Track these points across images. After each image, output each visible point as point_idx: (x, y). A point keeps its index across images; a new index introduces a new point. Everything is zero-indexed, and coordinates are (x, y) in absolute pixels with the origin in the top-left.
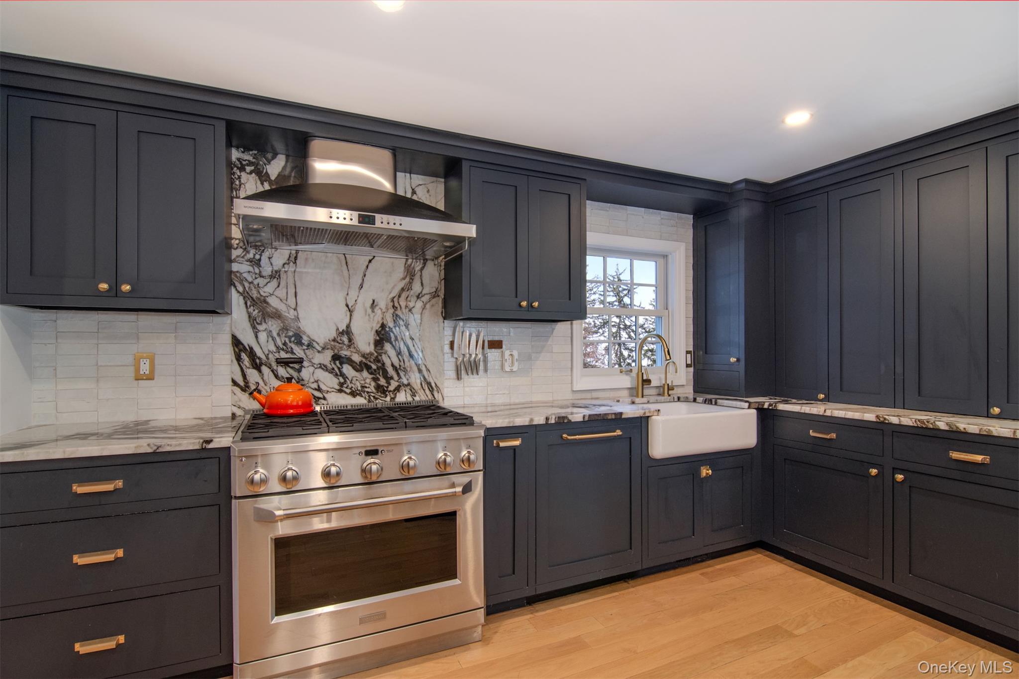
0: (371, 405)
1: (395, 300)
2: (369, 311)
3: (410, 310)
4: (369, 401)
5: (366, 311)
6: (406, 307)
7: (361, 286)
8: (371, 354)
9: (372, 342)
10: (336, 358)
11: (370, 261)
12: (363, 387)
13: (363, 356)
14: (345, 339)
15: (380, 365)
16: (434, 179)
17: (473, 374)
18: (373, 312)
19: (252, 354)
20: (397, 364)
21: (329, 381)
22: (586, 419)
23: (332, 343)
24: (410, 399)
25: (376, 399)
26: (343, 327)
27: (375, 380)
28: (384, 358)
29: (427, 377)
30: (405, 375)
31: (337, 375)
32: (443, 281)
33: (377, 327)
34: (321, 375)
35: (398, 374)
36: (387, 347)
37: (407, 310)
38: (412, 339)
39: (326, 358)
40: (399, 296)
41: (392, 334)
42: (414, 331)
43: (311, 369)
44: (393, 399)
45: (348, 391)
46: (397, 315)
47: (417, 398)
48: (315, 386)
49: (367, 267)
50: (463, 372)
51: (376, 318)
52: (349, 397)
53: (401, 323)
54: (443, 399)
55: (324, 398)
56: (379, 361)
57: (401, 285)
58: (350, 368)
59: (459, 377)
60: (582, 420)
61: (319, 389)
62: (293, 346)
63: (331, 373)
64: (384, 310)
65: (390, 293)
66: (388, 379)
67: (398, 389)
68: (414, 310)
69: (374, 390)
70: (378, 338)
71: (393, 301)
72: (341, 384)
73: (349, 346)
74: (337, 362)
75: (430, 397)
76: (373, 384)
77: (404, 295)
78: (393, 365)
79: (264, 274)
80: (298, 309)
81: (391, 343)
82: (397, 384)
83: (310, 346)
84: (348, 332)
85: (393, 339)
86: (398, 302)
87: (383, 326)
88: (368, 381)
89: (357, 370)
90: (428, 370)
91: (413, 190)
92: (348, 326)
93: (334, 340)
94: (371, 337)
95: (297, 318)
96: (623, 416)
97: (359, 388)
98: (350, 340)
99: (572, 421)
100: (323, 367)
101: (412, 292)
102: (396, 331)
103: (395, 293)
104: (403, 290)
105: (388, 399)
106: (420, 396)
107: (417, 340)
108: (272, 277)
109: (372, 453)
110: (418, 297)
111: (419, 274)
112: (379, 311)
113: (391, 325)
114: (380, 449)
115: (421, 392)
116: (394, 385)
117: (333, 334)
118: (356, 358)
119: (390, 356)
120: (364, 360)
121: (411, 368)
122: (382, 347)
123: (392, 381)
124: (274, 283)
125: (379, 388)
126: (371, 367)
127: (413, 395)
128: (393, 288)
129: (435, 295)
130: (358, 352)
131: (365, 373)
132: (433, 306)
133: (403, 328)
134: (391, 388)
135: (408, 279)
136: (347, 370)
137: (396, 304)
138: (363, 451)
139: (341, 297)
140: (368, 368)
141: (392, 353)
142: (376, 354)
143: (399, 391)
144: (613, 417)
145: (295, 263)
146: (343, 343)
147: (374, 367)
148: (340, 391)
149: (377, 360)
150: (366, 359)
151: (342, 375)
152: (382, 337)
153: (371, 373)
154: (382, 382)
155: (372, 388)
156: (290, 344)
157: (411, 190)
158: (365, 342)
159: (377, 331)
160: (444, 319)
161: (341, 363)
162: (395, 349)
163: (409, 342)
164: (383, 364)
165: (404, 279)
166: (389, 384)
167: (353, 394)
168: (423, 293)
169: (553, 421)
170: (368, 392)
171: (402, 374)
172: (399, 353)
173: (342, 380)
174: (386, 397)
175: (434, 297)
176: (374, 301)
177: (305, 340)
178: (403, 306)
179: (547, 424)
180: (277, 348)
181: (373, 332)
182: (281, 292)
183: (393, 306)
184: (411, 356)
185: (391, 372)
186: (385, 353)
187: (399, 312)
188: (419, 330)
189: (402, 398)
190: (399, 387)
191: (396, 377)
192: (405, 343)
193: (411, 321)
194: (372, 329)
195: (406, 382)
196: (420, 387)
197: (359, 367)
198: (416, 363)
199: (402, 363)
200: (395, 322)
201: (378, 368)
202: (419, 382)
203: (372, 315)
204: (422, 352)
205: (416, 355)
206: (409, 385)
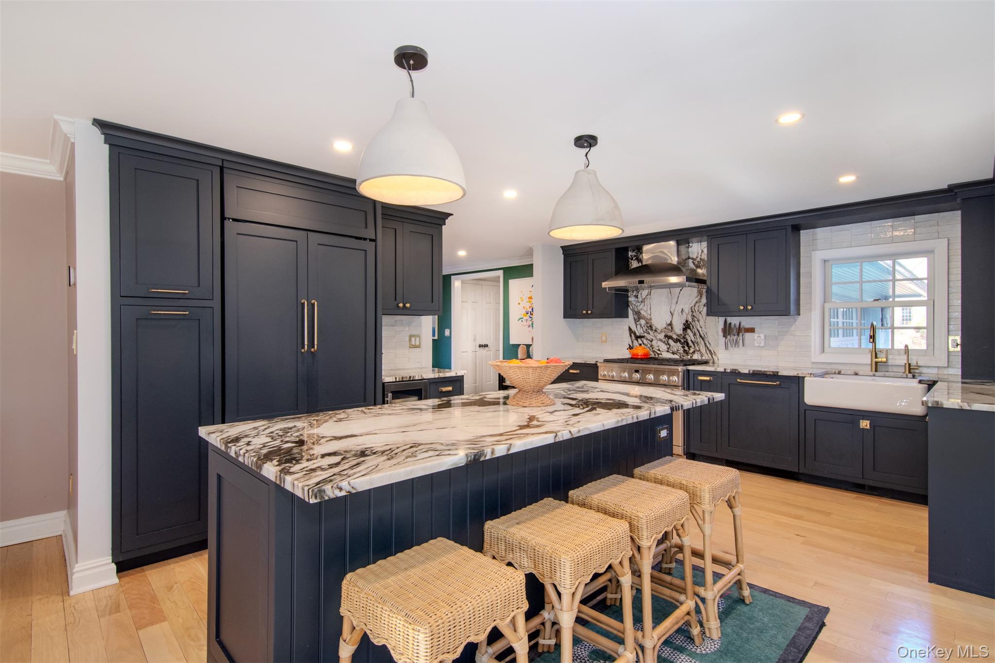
1: (693, 308)
2: (680, 314)
3: (700, 313)
4: (680, 357)
6: (698, 311)
7: (677, 303)
8: (681, 335)
9: (682, 329)
10: (666, 336)
11: (681, 290)
13: (678, 335)
14: (670, 328)
15: (685, 340)
17: (735, 347)
18: (682, 314)
19: (635, 334)
20: (693, 340)
21: (663, 347)
22: (751, 372)
23: (665, 329)
24: (700, 358)
25: (684, 356)
26: (669, 322)
27: (683, 347)
28: (687, 337)
29: (709, 347)
31: (666, 344)
33: (684, 322)
34: (660, 343)
35: (694, 345)
36: (689, 331)
37: (699, 312)
38: (701, 327)
39: (662, 336)
40: (695, 306)
41: (691, 325)
42: (702, 322)
43: (656, 341)
44: (691, 357)
45: (671, 352)
46: (693, 316)
47: (703, 358)
48: (657, 348)
49: (680, 293)
50: (729, 346)
51: (683, 318)
52: (672, 355)
53: (696, 319)
54: (718, 360)
55: (661, 354)
56: (685, 338)
57: (696, 300)
58: (672, 341)
59: (726, 348)
60: (748, 372)
61: (659, 350)
62: (649, 331)
63: (664, 343)
64: (687, 313)
65: (690, 305)
66: (689, 347)
67: (694, 352)
68: (702, 313)
69: (682, 352)
70: (684, 327)
71: (691, 308)
72: (668, 348)
73: (671, 331)
74: (667, 338)
75: (710, 357)
76: (682, 349)
77: (697, 306)
78: (691, 340)
79: (639, 301)
80: (652, 315)
81: (691, 330)
82: (693, 350)
83: (656, 331)
84: (671, 324)
85: (691, 327)
86: (694, 309)
87: (687, 321)
88: (680, 347)
89: (675, 342)
90: (709, 343)
91: (702, 250)
92: (671, 322)
93: (665, 328)
94: (681, 327)
95: (651, 319)
96: (779, 374)
98: (672, 328)
100: (661, 340)
102: (693, 323)
103: (693, 304)
104: (696, 302)
105: (689, 357)
107: (703, 328)
108: (642, 302)
109: (636, 371)
112: (685, 314)
113: (691, 320)
114: (640, 370)
115: (706, 355)
116: (692, 350)
117: (665, 326)
118: (675, 337)
119: (690, 336)
120: (678, 338)
121: (700, 342)
122: (686, 331)
123: (691, 348)
124: (643, 304)
125: (685, 351)
127: (702, 356)
128: (692, 302)
130: (675, 334)
131: (678, 344)
133: (697, 322)
134: (691, 352)
135: (699, 297)
136: (671, 342)
137: (693, 310)
138: (634, 369)
139: (668, 308)
140: (680, 341)
141: (691, 334)
142: (683, 335)
143: (694, 353)
144: (771, 373)
145: (650, 295)
146: (669, 329)
147: (683, 341)
148: (668, 351)
149: (684, 338)
151: (669, 344)
152: (687, 326)
153: (682, 344)
154: (686, 348)
155: (681, 351)
156: (648, 330)
157: (701, 251)
158: (678, 329)
159: (684, 324)
161: (668, 339)
162: (692, 332)
163: (700, 329)
164: (687, 340)
165: (697, 297)
166: (689, 349)
167: (673, 353)
169: (729, 371)
170: (680, 353)
171: (696, 345)
172: (695, 335)
173: (669, 347)
174: (688, 355)
176: (682, 309)
177: (654, 328)
178: (697, 311)
179: (725, 372)
180: (644, 331)
181: (682, 324)
182: (645, 308)
183: (692, 311)
184: (701, 336)
185: (691, 344)
186: (688, 334)
187: (694, 314)
188: (705, 323)
189: (696, 357)
190: (694, 351)
191: (693, 346)
192: (697, 330)
193: (700, 318)
194: (682, 322)
195: (698, 349)
196: (705, 352)
197: (676, 341)
198: (703, 340)
199: (696, 340)
200: (692, 319)
201: (685, 342)
202: (705, 350)
203: (682, 316)
204: (706, 334)
205: (703, 335)
206: (699, 350)
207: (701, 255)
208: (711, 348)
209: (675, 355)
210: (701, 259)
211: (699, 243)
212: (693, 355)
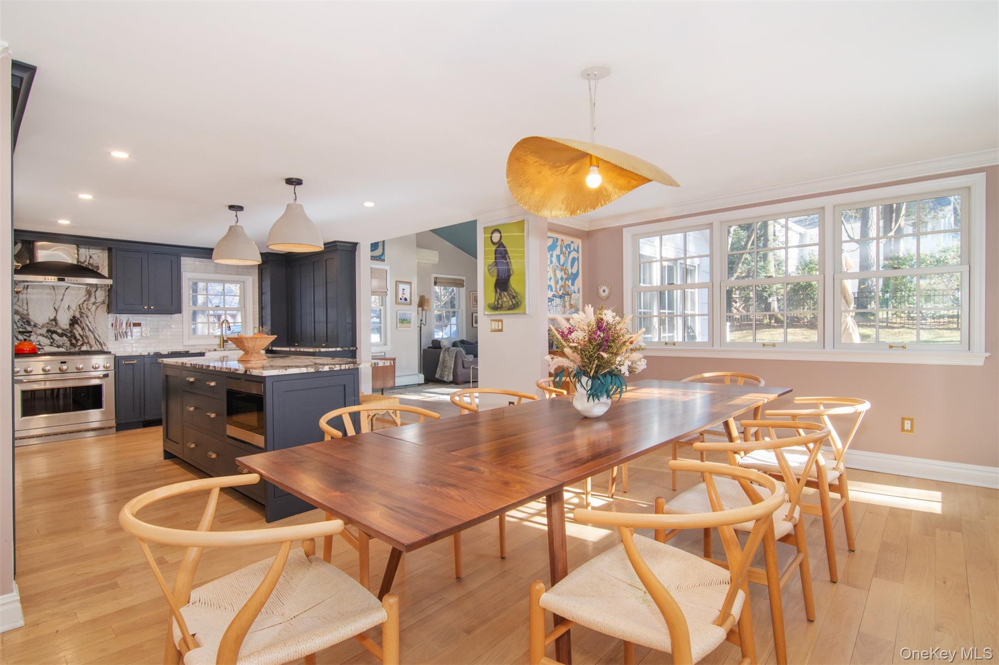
0: (67, 351)
1: (81, 306)
2: (67, 310)
3: (89, 310)
4: (67, 350)
5: (65, 310)
6: (87, 308)
7: (62, 300)
8: (67, 329)
9: (68, 324)
10: (48, 331)
11: (67, 289)
12: (63, 344)
13: (63, 330)
14: (53, 323)
15: (72, 334)
16: (102, 251)
17: (124, 338)
18: (69, 311)
20: (81, 333)
21: (45, 341)
22: (170, 353)
23: (47, 325)
24: (89, 349)
25: (70, 349)
26: (52, 318)
27: (70, 341)
28: (75, 331)
29: (98, 339)
30: (86, 339)
31: (49, 338)
32: (107, 297)
33: (71, 317)
34: (41, 338)
35: (82, 338)
36: (76, 326)
37: (87, 310)
38: (90, 323)
39: (43, 331)
40: (83, 304)
41: (79, 321)
42: (91, 318)
43: (36, 336)
44: (79, 349)
45: (55, 345)
46: (82, 312)
47: (93, 348)
48: (38, 343)
49: (65, 291)
50: (119, 337)
51: (70, 314)
52: (56, 348)
53: (84, 315)
54: (107, 348)
55: (42, 348)
56: (72, 332)
57: (84, 299)
59: (116, 339)
61: (40, 345)
63: (47, 338)
64: (74, 310)
65: (78, 303)
66: (77, 340)
67: (82, 345)
68: (91, 310)
70: (71, 322)
71: (79, 306)
72: (52, 343)
73: (56, 326)
74: (49, 333)
75: (100, 348)
76: (69, 342)
77: (85, 303)
78: (79, 334)
80: (28, 309)
81: (78, 324)
82: (82, 342)
83: (35, 326)
84: (55, 320)
85: (79, 323)
86: (83, 307)
87: (74, 317)
88: (66, 341)
89: (60, 336)
90: (99, 336)
92: (55, 317)
93: (48, 323)
94: (68, 322)
95: (28, 314)
97: (62, 344)
98: (56, 323)
99: (163, 354)
100: (41, 335)
101: (90, 302)
102: (82, 319)
103: (81, 302)
104: (85, 301)
105: (77, 349)
106: (95, 348)
107: (93, 323)
109: (62, 363)
110: (93, 304)
111: (94, 293)
112: (72, 311)
113: (79, 316)
114: (67, 361)
115: (95, 346)
116: (80, 343)
117: (47, 321)
118: (60, 331)
119: (78, 331)
120: (64, 332)
121: (89, 335)
122: (74, 326)
123: (79, 341)
125: (72, 344)
126: (67, 335)
127: (91, 347)
128: (79, 300)
129: (103, 302)
130: (60, 328)
131: (64, 338)
132: (102, 308)
133: (85, 318)
134: (79, 344)
135: (88, 296)
136: (55, 336)
137: (81, 307)
138: (60, 361)
139: (51, 305)
140: (66, 336)
141: (79, 329)
142: (70, 329)
143: (83, 345)
146: (53, 325)
147: (69, 335)
148: (51, 345)
149: (71, 332)
150: (65, 331)
151: (53, 339)
152: (74, 321)
153: (67, 338)
154: (74, 341)
155: (68, 344)
157: (89, 257)
158: (64, 322)
160: (108, 313)
161: (51, 334)
162: (81, 327)
163: (89, 324)
164: (74, 334)
165: (86, 296)
166: (77, 342)
167: (58, 346)
168: (97, 302)
169: (152, 354)
170: (66, 346)
171: (84, 338)
172: (83, 329)
173: (52, 341)
174: (76, 348)
175: (102, 304)
176: (69, 306)
177: (32, 324)
178: (85, 308)
179: (149, 355)
181: (69, 320)
182: (19, 303)
183: (80, 308)
184: (89, 330)
185: (78, 337)
186: (75, 329)
187: (83, 311)
188: (94, 319)
189: (84, 348)
190: (83, 343)
191: (81, 339)
192: (86, 325)
193: (89, 314)
194: (68, 318)
195: (87, 342)
196: (94, 343)
197: (61, 335)
198: (92, 333)
199: (84, 333)
200: (80, 315)
201: (71, 336)
202: (94, 342)
203: (68, 312)
204: (96, 328)
205: (92, 329)
206: (88, 343)
207: (89, 260)
208: (100, 340)
209: (61, 348)
210: (89, 263)
211: (87, 250)
212: (81, 347)
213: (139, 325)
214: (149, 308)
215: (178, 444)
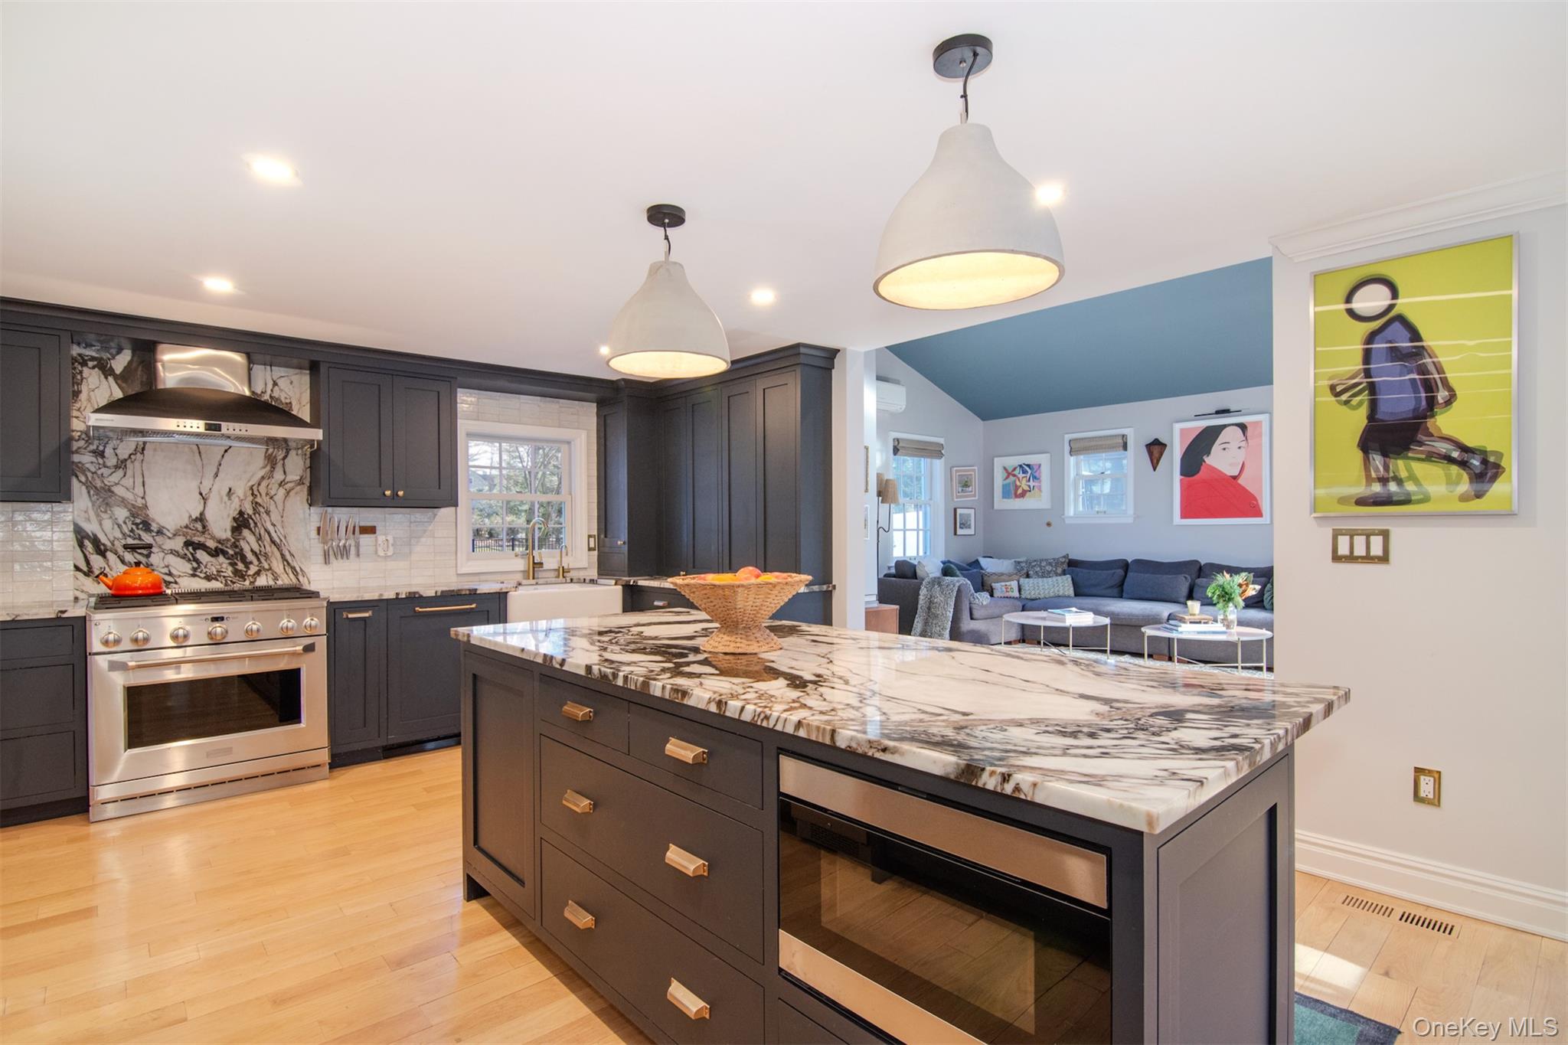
0: (226, 588)
1: (255, 488)
2: (226, 499)
3: (271, 498)
4: (226, 585)
5: (222, 499)
6: (267, 494)
7: (216, 475)
8: (228, 540)
9: (229, 528)
10: (187, 544)
11: (226, 451)
12: (218, 571)
13: (219, 542)
14: (199, 526)
15: (237, 550)
16: (298, 371)
17: (342, 558)
18: (230, 499)
19: (96, 542)
20: (256, 548)
21: (181, 567)
22: (439, 594)
23: (185, 530)
24: (271, 583)
25: (234, 583)
26: (196, 514)
27: (233, 565)
28: (242, 543)
29: (290, 562)
30: (266, 560)
31: (189, 560)
32: (308, 470)
33: (235, 514)
34: (172, 560)
35: (258, 559)
36: (246, 532)
37: (268, 497)
38: (274, 525)
39: (178, 544)
40: (259, 484)
41: (251, 521)
42: (276, 516)
43: (161, 555)
44: (251, 583)
45: (202, 575)
46: (257, 503)
47: (280, 582)
48: (166, 570)
49: (223, 456)
50: (332, 557)
51: (233, 506)
52: (204, 581)
53: (262, 510)
54: (309, 583)
55: (176, 583)
56: (236, 547)
57: (262, 473)
58: (205, 553)
59: (327, 561)
60: (434, 595)
61: (170, 574)
62: (141, 533)
63: (184, 558)
64: (242, 497)
65: (249, 481)
66: (247, 564)
67: (258, 573)
68: (275, 498)
69: (231, 575)
70: (235, 525)
71: (251, 488)
72: (195, 569)
73: (203, 533)
74: (190, 548)
75: (294, 580)
76: (230, 569)
77: (264, 484)
78: (252, 550)
79: (109, 464)
80: (146, 497)
81: (250, 529)
82: (257, 568)
83: (160, 532)
84: (201, 519)
85: (252, 525)
86: (258, 490)
87: (241, 513)
88: (224, 566)
89: (212, 556)
90: (292, 555)
91: (274, 382)
92: (202, 514)
93: (187, 527)
94: (228, 524)
95: (146, 507)
96: (478, 592)
97: (215, 573)
98: (204, 527)
99: (424, 595)
100: (173, 552)
101: (273, 480)
102: (257, 518)
103: (254, 481)
104: (263, 478)
105: (247, 583)
106: (283, 580)
107: (279, 526)
108: (117, 467)
109: (215, 619)
110: (280, 485)
111: (282, 462)
112: (237, 499)
113: (250, 512)
114: (225, 616)
116: (253, 569)
117: (186, 521)
118: (211, 544)
119: (249, 542)
120: (220, 546)
121: (273, 553)
122: (241, 533)
123: (251, 566)
124: (120, 472)
125: (236, 572)
126: (228, 553)
127: (276, 579)
128: (252, 476)
129: (301, 482)
130: (213, 538)
131: (221, 558)
132: (296, 493)
133: (264, 515)
134: (251, 572)
135: (268, 468)
136: (201, 555)
137: (256, 493)
138: (210, 617)
139: (194, 484)
140: (224, 553)
141: (251, 539)
142: (233, 540)
143: (259, 575)
144: (468, 592)
145: (142, 453)
146: (197, 530)
147: (231, 552)
148: (194, 575)
149: (235, 546)
150: (222, 544)
151: (196, 560)
152: (241, 523)
153: (228, 559)
154: (241, 566)
155: (229, 571)
156: (137, 531)
157: (272, 382)
158: (220, 526)
159: (234, 518)
160: (310, 505)
161: (194, 549)
162: (255, 535)
163: (271, 528)
164: (242, 550)
165: (264, 467)
166: (248, 568)
167: (208, 578)
168: (286, 481)
169: (404, 596)
170: (224, 577)
171: (262, 559)
172: (259, 539)
173: (195, 565)
174: (245, 580)
175: (299, 484)
176: (230, 489)
177: (154, 527)
178: (264, 494)
179: (397, 598)
180: (124, 535)
181: (230, 519)
182: (128, 482)
183: (253, 494)
184: (273, 542)
185: (250, 557)
186: (244, 539)
187: (259, 500)
188: (282, 517)
189: (262, 581)
190: (259, 571)
191: (256, 562)
192: (266, 530)
193: (272, 508)
194: (229, 516)
195: (267, 567)
196: (283, 571)
197: (215, 553)
198: (278, 549)
199: (263, 549)
200: (254, 509)
201: (236, 553)
202: (281, 567)
203: (228, 503)
204: (285, 537)
205: (278, 541)
206: (270, 569)
207: (272, 390)
208: (294, 564)
209: (213, 581)
210: (271, 396)
211: (268, 368)
212: (255, 579)
213: (371, 530)
214: (395, 495)
215: (521, 882)
